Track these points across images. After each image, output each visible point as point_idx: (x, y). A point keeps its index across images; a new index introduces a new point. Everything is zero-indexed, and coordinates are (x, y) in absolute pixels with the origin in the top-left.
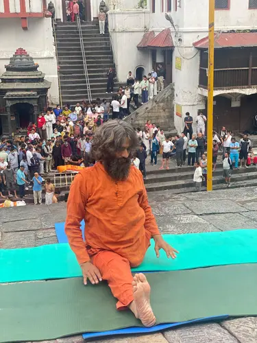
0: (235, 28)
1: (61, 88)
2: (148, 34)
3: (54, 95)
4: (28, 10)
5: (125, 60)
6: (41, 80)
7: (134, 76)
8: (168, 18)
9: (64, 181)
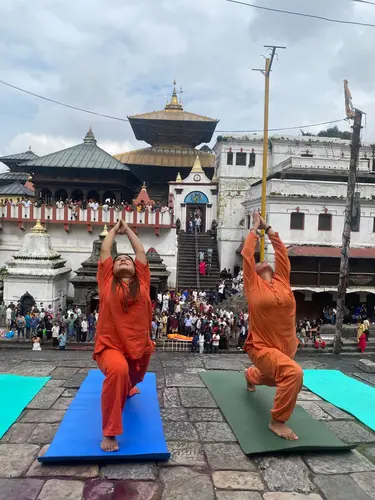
0: (308, 243)
1: (178, 277)
3: (172, 281)
4: (160, 223)
5: (226, 261)
6: (164, 270)
7: (232, 272)
9: (175, 346)
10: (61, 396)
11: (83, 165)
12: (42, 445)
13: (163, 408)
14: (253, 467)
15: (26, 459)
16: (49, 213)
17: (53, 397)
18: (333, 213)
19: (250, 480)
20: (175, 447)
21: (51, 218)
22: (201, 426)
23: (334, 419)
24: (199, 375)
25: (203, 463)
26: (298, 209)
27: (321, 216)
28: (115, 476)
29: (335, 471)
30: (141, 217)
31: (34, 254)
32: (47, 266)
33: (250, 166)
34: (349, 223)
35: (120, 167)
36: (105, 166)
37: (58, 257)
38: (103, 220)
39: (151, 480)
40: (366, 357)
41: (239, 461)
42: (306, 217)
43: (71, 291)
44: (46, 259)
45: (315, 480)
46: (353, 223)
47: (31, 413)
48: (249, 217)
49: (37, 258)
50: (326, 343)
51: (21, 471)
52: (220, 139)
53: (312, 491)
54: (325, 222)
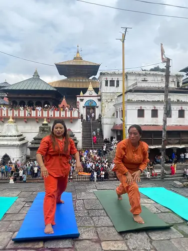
0: (147, 124)
1: (83, 143)
2: (115, 125)
3: (80, 145)
4: (73, 116)
5: (107, 134)
6: (75, 140)
7: (110, 140)
8: (121, 120)
9: (82, 178)
10: (23, 206)
11: (33, 89)
12: (14, 232)
13: (76, 210)
14: (122, 238)
15: (6, 240)
16: (16, 113)
17: (19, 207)
18: (158, 109)
19: (121, 245)
20: (82, 230)
21: (17, 116)
22: (95, 219)
23: (162, 212)
24: (94, 193)
25: (96, 238)
26: (141, 107)
27: (152, 110)
28: (52, 247)
29: (162, 239)
30: (63, 114)
31: (9, 134)
32: (16, 140)
33: (117, 87)
34: (166, 114)
35: (52, 89)
36: (44, 89)
37: (21, 135)
38: (44, 116)
39: (70, 248)
40: (177, 180)
41: (115, 236)
42: (145, 111)
43: (29, 152)
44: (15, 136)
45: (153, 243)
46: (168, 113)
47: (8, 216)
48: (117, 112)
49: (11, 136)
50: (158, 174)
51: (3, 246)
52: (101, 74)
53: (151, 249)
54: (155, 113)
